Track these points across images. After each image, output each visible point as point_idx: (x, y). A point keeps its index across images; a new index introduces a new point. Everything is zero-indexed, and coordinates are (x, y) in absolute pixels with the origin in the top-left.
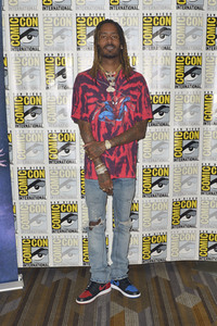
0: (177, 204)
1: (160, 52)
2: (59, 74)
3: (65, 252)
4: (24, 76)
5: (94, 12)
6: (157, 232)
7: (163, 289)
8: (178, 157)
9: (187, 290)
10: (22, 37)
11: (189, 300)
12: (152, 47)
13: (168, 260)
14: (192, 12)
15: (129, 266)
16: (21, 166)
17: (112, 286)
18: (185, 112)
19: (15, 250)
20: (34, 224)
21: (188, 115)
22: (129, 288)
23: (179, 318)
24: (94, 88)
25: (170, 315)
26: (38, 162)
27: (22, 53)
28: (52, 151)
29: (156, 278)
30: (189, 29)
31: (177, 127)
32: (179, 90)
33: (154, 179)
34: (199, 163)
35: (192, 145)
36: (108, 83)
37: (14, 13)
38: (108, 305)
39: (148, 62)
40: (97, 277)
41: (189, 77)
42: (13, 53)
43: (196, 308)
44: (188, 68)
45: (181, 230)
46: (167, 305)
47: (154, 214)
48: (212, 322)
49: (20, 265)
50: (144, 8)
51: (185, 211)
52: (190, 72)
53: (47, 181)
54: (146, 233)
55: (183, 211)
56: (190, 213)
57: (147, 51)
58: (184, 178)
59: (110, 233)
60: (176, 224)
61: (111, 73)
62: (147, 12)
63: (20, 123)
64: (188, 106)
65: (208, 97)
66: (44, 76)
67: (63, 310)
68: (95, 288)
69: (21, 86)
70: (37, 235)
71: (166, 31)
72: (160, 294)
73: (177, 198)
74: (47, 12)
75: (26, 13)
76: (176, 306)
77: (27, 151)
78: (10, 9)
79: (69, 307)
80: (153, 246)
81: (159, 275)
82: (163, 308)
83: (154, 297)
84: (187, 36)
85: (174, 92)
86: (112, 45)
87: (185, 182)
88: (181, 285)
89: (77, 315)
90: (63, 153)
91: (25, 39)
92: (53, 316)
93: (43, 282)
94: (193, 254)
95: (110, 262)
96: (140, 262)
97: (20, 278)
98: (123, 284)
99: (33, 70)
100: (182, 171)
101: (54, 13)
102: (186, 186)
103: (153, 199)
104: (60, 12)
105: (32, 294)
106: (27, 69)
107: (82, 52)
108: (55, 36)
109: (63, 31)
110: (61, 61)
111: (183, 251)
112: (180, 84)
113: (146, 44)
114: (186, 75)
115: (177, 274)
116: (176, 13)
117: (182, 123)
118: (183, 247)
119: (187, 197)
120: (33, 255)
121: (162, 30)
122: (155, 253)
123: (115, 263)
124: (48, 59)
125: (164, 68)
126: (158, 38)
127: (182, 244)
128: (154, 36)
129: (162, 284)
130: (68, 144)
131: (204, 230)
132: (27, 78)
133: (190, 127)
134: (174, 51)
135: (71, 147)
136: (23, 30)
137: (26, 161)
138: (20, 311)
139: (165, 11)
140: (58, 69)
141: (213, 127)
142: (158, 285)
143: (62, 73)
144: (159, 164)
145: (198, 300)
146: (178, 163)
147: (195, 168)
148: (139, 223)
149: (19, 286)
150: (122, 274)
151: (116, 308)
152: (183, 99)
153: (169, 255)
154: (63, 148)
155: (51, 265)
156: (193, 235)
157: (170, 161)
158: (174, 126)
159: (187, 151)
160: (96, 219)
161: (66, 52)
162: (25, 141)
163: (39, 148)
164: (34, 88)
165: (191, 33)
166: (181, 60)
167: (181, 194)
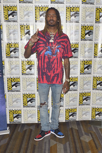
0: (82, 94)
1: (74, 24)
2: (27, 33)
3: (29, 116)
4: (10, 34)
5: (43, 5)
6: (72, 107)
7: (75, 134)
8: (82, 73)
9: (85, 134)
10: (9, 15)
11: (87, 139)
12: (70, 22)
13: (77, 120)
14: (89, 5)
15: (59, 123)
16: (9, 76)
17: (51, 132)
18: (85, 52)
19: (6, 116)
20: (15, 103)
21: (87, 53)
22: (59, 133)
23: (82, 147)
24: (44, 39)
25: (78, 145)
28: (23, 70)
29: (72, 128)
31: (82, 59)
32: (83, 41)
33: (71, 83)
34: (92, 76)
35: (89, 67)
36: (51, 37)
37: (5, 4)
38: (49, 141)
39: (68, 28)
40: (44, 128)
42: (5, 23)
43: (90, 142)
44: (87, 32)
45: (83, 106)
46: (76, 141)
47: (71, 99)
48: (97, 148)
49: (8, 123)
50: (67, 3)
51: (85, 98)
52: (88, 33)
53: (21, 83)
54: (67, 108)
55: (84, 98)
56: (87, 98)
57: (68, 23)
58: (85, 82)
59: (50, 108)
60: (81, 104)
61: (52, 33)
62: (68, 5)
63: (8, 56)
64: (87, 49)
65: (96, 45)
66: (20, 34)
67: (28, 143)
68: (43, 133)
69: (9, 39)
70: (16, 109)
71: (77, 14)
72: (73, 136)
73: (81, 91)
74: (21, 4)
75: (11, 4)
76: (81, 141)
77: (12, 69)
78: (4, 2)
79: (31, 142)
80: (70, 114)
81: (73, 127)
82: (75, 142)
83: (70, 137)
84: (86, 16)
85: (81, 42)
86: (53, 20)
87: (85, 84)
88: (83, 132)
89: (35, 146)
90: (28, 70)
91: (11, 17)
92: (24, 146)
93: (19, 131)
94: (89, 117)
95: (50, 121)
96: (64, 121)
97: (8, 128)
98: (57, 131)
99: (14, 31)
100: (84, 79)
101: (24, 4)
102: (85, 86)
103: (70, 92)
104: (27, 4)
105: (14, 136)
106: (12, 31)
107: (37, 23)
108: (25, 16)
109: (28, 13)
110: (28, 27)
111: (84, 116)
112: (83, 39)
114: (86, 34)
115: (81, 127)
116: (81, 6)
117: (84, 57)
118: (84, 114)
119: (86, 91)
120: (14, 118)
121: (75, 14)
122: (71, 117)
123: (53, 122)
124: (22, 26)
125: (76, 31)
126: (73, 17)
127: (84, 113)
128: (71, 16)
129: (74, 131)
130: (31, 66)
131: (94, 106)
132: (12, 35)
133: (87, 59)
134: (80, 24)
135: (32, 68)
137: (11, 74)
138: (8, 144)
139: (77, 5)
140: (26, 31)
141: (98, 59)
142: (72, 132)
143: (28, 33)
144: (73, 76)
145: (91, 138)
146: (82, 75)
147: (90, 78)
148: (64, 103)
149: (7, 132)
150: (56, 127)
151: (53, 142)
152: (84, 46)
153: (78, 118)
154: (29, 68)
155: (23, 122)
156: (89, 109)
157: (78, 75)
158: (80, 58)
159: (86, 70)
160: (43, 102)
161: (30, 23)
162: (11, 65)
163: (17, 68)
164: (15, 39)
165: (88, 15)
166: (84, 27)
167: (83, 90)
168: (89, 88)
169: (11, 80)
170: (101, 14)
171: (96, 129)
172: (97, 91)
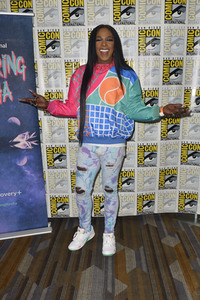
0: (163, 172)
1: (152, 57)
4: (50, 77)
6: (148, 192)
7: (152, 234)
8: (164, 137)
9: (169, 234)
10: (47, 47)
11: (171, 242)
12: (146, 54)
13: (156, 212)
14: (177, 25)
16: (49, 144)
19: (46, 205)
20: (59, 186)
23: (164, 254)
25: (158, 252)
26: (60, 141)
27: (48, 60)
29: (147, 225)
30: (174, 39)
32: (166, 86)
33: (146, 154)
34: (180, 141)
35: (175, 128)
37: (41, 29)
39: (142, 65)
41: (173, 76)
42: (41, 60)
43: (176, 247)
44: (172, 70)
45: (165, 191)
46: (155, 245)
47: (146, 179)
48: (188, 257)
49: (49, 216)
50: (140, 23)
51: (169, 177)
53: (68, 155)
54: (140, 193)
55: (167, 177)
56: (172, 178)
57: (142, 57)
58: (169, 152)
60: (162, 186)
62: (142, 26)
65: (188, 91)
66: (65, 77)
69: (48, 85)
70: (61, 195)
71: (156, 41)
72: (150, 237)
73: (163, 167)
74: (67, 28)
75: (51, 29)
77: (53, 133)
78: (38, 26)
80: (145, 203)
81: (149, 223)
82: (153, 247)
84: (172, 44)
85: (162, 87)
87: (169, 155)
88: (165, 230)
89: (91, 251)
91: (50, 49)
93: (66, 228)
96: (135, 214)
97: (49, 225)
99: (56, 72)
100: (167, 147)
101: (71, 28)
102: (169, 158)
103: (145, 168)
104: (76, 27)
105: (58, 237)
106: (52, 71)
108: (73, 46)
110: (77, 65)
111: (167, 206)
112: (166, 81)
113: (141, 51)
114: (171, 74)
115: (162, 223)
116: (164, 26)
118: (167, 203)
119: (170, 167)
120: (58, 208)
121: (153, 40)
122: (146, 208)
124: (67, 63)
125: (154, 70)
126: (150, 47)
127: (166, 201)
128: (147, 45)
129: (151, 230)
131: (182, 190)
132: (52, 79)
134: (162, 56)
136: (48, 42)
137: (52, 141)
138: (50, 248)
139: (156, 25)
142: (149, 231)
144: (150, 143)
145: (178, 241)
146: (164, 141)
147: (176, 145)
148: (135, 186)
149: (48, 231)
153: (156, 209)
155: (71, 216)
156: (174, 194)
157: (158, 140)
159: (171, 132)
161: (81, 58)
162: (51, 126)
163: (62, 131)
164: (57, 86)
165: (175, 42)
166: (167, 63)
167: (166, 164)
168: (174, 162)
169: (52, 150)
170: (196, 39)
171: (186, 226)
172: (188, 166)
